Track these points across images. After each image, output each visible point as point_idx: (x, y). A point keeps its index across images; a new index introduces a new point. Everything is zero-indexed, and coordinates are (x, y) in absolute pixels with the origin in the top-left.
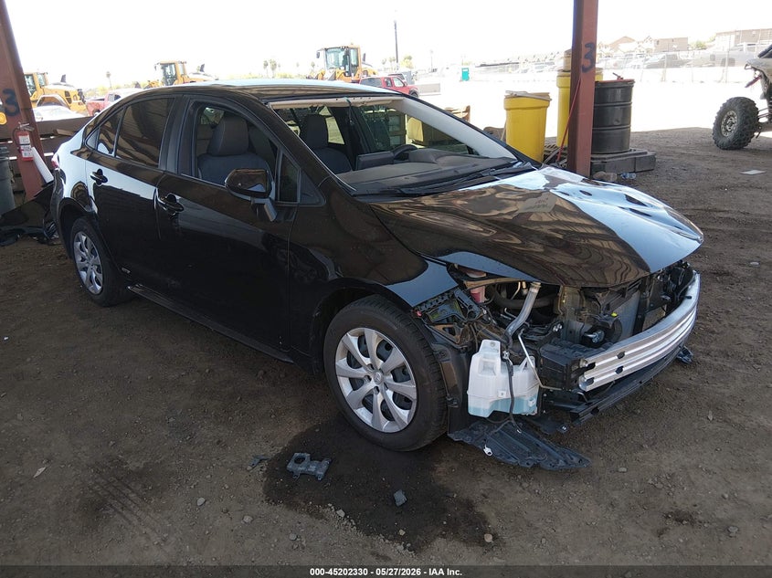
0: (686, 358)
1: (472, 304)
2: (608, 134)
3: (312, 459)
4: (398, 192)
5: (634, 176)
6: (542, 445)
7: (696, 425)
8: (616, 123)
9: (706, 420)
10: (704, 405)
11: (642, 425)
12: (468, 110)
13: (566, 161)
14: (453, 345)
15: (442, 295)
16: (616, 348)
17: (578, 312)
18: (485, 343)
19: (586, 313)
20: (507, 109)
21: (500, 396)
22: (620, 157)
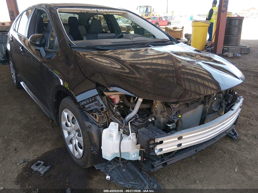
0: (235, 137)
1: (103, 104)
2: (231, 38)
3: (43, 165)
4: (96, 48)
5: (240, 55)
6: (141, 176)
7: (227, 173)
8: (235, 34)
9: (233, 172)
10: (235, 163)
11: (200, 169)
12: (183, 28)
13: (213, 47)
14: (96, 123)
15: (92, 97)
16: (178, 134)
17: (162, 112)
18: (112, 124)
19: (166, 114)
20: (193, 26)
21: (115, 151)
22: (235, 47)
